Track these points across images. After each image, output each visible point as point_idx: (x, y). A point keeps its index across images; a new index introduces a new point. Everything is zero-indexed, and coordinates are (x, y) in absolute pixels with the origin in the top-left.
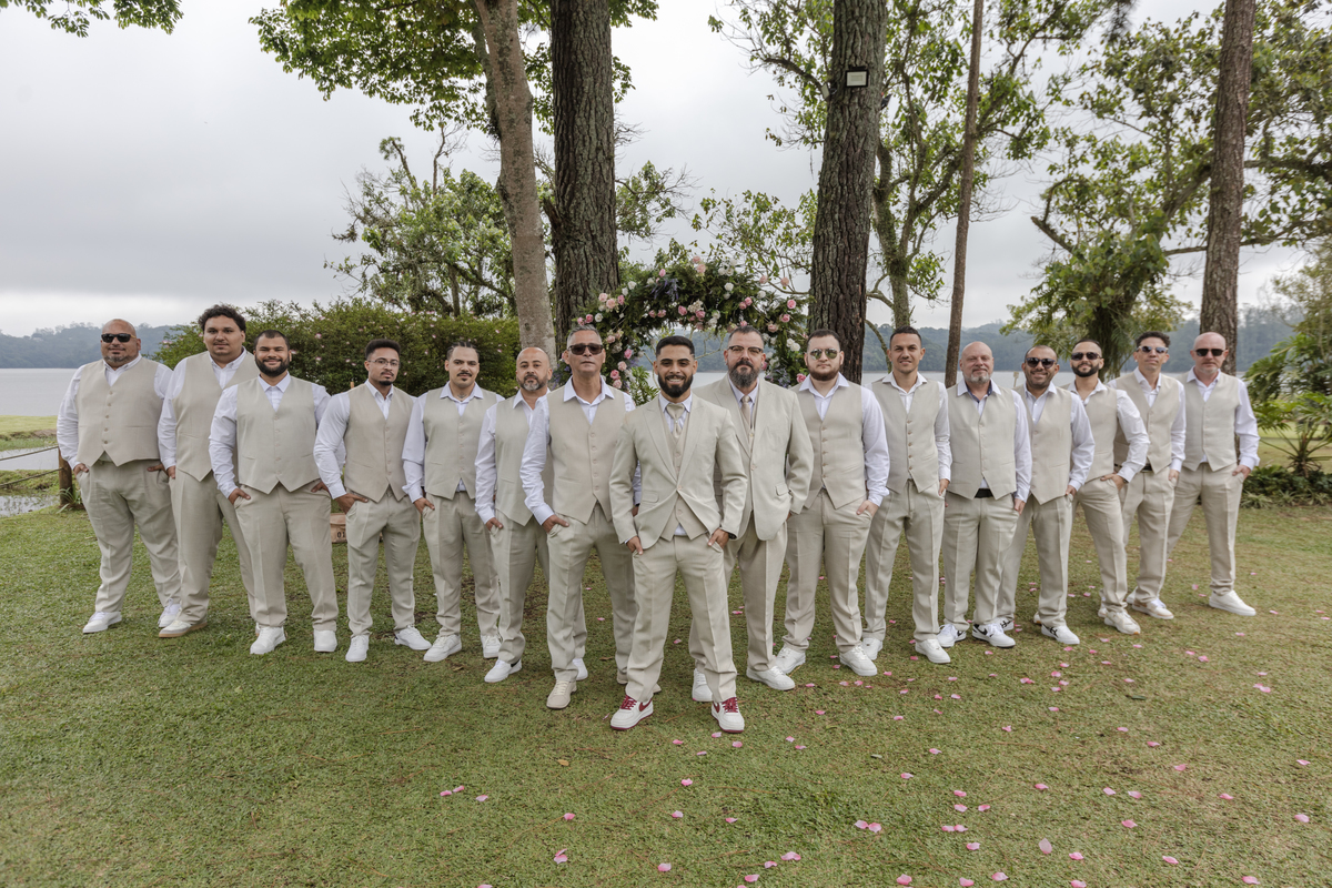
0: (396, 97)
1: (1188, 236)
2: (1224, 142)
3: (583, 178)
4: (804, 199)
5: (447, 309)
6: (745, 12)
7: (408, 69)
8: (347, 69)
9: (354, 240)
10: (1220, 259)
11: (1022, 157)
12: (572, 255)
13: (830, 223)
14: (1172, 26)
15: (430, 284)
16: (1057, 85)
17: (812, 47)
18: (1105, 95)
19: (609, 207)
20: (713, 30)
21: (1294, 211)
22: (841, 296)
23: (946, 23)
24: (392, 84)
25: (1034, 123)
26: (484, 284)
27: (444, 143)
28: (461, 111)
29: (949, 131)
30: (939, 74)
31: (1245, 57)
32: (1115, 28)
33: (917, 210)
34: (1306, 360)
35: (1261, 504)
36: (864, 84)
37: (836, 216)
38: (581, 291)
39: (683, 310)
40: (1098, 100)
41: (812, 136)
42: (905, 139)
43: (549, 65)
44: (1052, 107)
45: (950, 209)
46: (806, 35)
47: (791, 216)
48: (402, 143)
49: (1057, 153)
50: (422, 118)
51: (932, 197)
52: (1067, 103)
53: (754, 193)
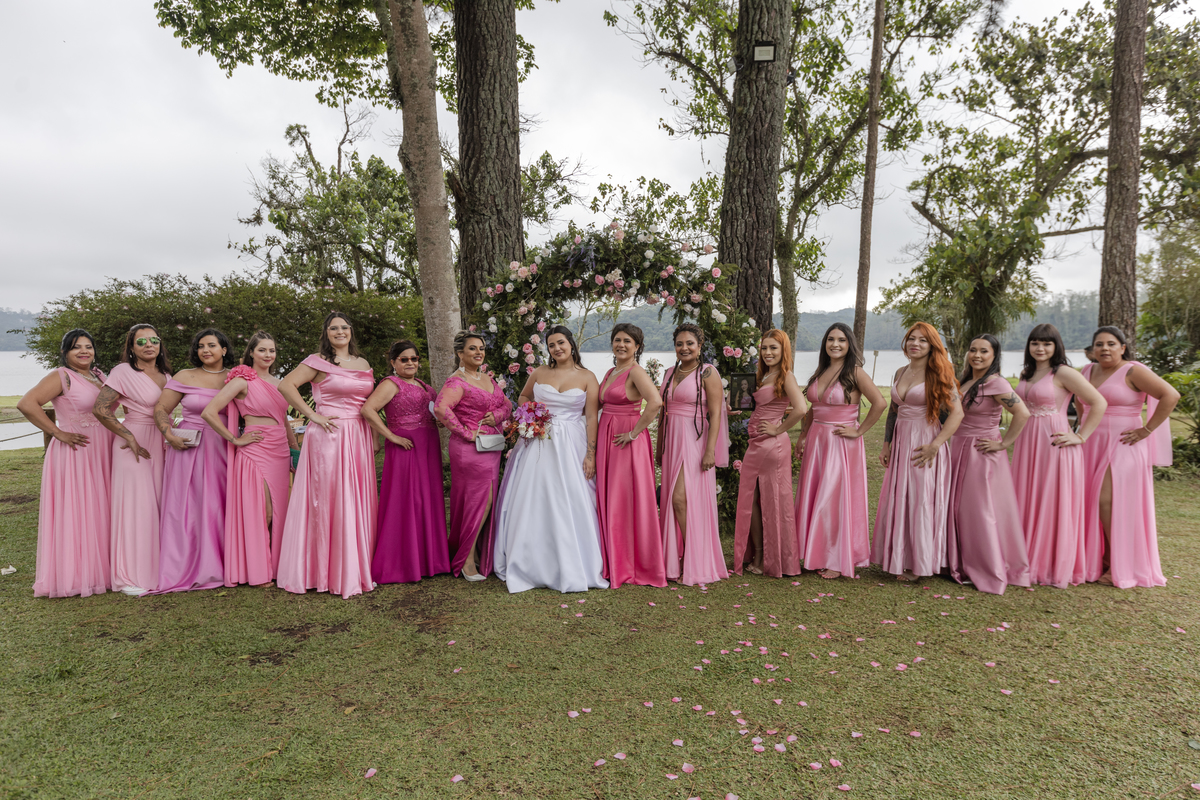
0: (298, 74)
1: (1058, 220)
2: (1121, 121)
3: (488, 152)
4: (694, 187)
5: (353, 290)
6: (639, 7)
7: (310, 47)
8: (247, 45)
9: (259, 224)
10: (1119, 234)
11: (897, 149)
12: (477, 230)
13: (738, 198)
14: (1040, 25)
15: (335, 266)
16: (929, 82)
17: (702, 43)
18: (977, 89)
19: (514, 182)
20: (609, 24)
21: (1154, 197)
22: (750, 271)
23: (825, 22)
24: (294, 62)
25: (908, 117)
26: (388, 265)
27: (348, 131)
28: (365, 87)
29: (828, 125)
30: (821, 69)
31: (1140, 37)
32: (988, 25)
33: (802, 196)
34: (1151, 337)
35: (1171, 476)
36: (772, 59)
37: (745, 191)
38: (486, 266)
39: (600, 279)
40: (969, 94)
41: (702, 127)
42: (790, 130)
43: (453, 44)
44: (924, 102)
45: (830, 197)
46: (696, 31)
47: (682, 202)
48: (307, 130)
49: (930, 144)
50: (326, 95)
51: (815, 185)
52: (942, 96)
53: (649, 179)
